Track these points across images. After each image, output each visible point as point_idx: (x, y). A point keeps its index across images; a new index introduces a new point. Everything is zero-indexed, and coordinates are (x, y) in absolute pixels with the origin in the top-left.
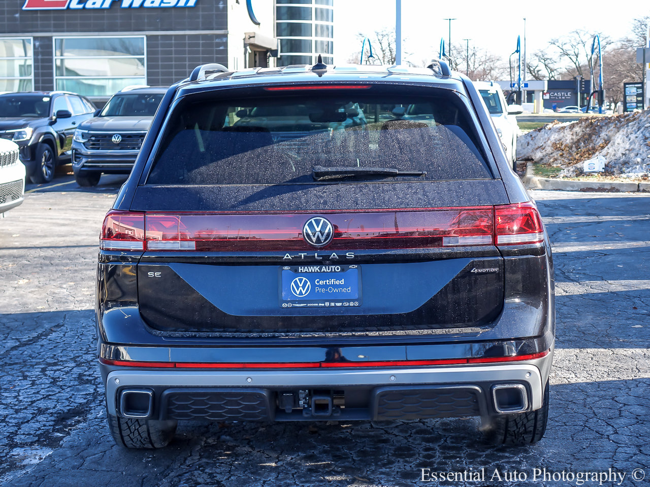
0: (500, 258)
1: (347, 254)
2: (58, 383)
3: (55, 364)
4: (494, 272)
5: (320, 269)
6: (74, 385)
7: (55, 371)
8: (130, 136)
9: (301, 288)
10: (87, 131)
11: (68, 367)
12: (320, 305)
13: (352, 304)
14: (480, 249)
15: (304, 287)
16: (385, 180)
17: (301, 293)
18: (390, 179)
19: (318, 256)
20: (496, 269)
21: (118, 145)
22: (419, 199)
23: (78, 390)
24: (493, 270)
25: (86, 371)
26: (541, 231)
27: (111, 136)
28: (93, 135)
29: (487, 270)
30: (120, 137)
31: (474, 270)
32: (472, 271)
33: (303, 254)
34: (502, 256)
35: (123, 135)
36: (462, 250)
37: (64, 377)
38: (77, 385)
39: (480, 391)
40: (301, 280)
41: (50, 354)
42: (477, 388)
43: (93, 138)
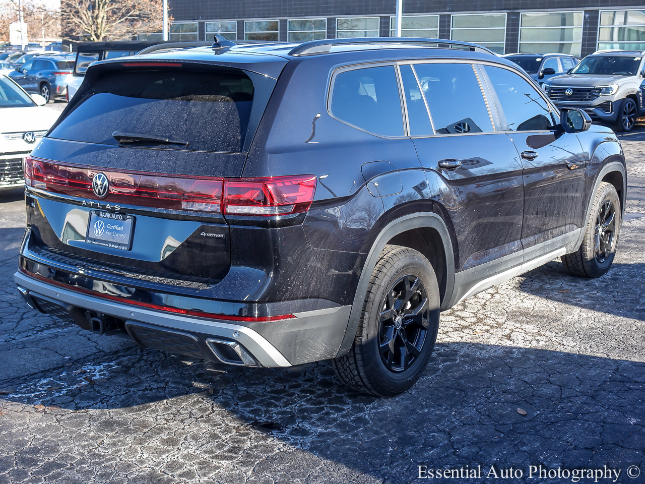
0: (226, 226)
1: (116, 207)
4: (220, 238)
5: (111, 216)
8: (579, 90)
9: (99, 229)
10: (548, 86)
12: (106, 245)
13: (123, 248)
14: (209, 216)
15: (101, 229)
16: (157, 146)
17: (98, 234)
18: (162, 146)
19: (100, 205)
20: (222, 236)
21: (570, 97)
22: (169, 165)
24: (219, 236)
26: (272, 205)
27: (565, 89)
28: (553, 89)
29: (214, 235)
30: (572, 91)
31: (203, 234)
32: (201, 234)
33: (92, 202)
34: (228, 224)
35: (574, 90)
36: (194, 214)
39: (197, 340)
40: (100, 223)
42: (193, 337)
43: (552, 91)
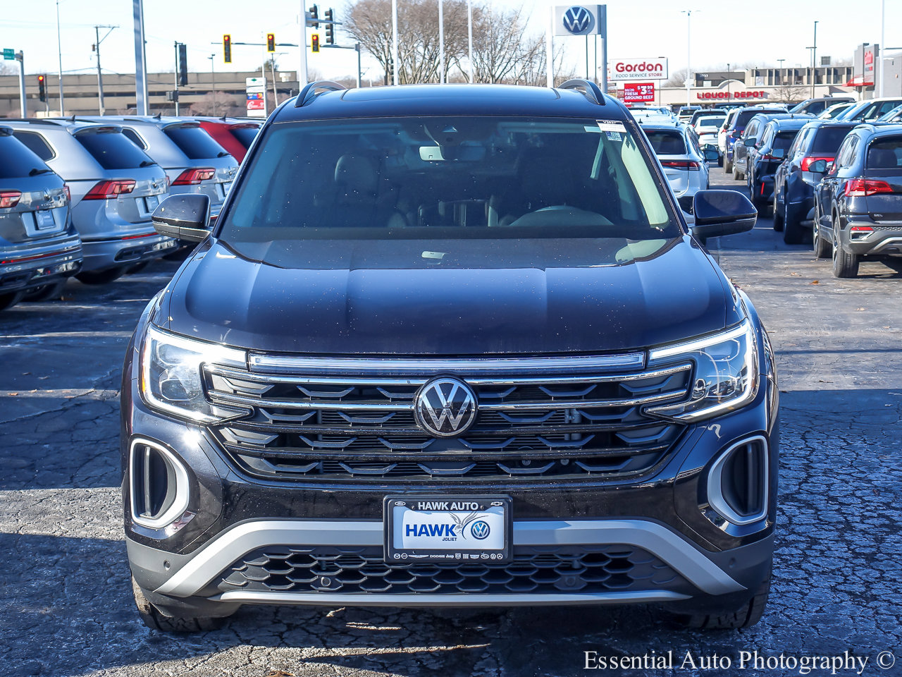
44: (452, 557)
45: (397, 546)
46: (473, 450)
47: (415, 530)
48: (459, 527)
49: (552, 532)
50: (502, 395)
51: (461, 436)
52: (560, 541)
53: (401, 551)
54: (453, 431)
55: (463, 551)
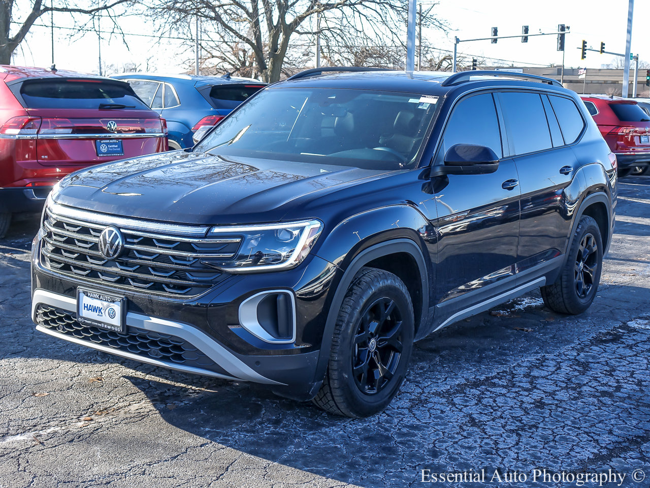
2: (608, 369)
3: (604, 394)
6: (595, 363)
7: (606, 385)
11: (591, 386)
23: (594, 357)
25: (576, 376)
37: (600, 375)
38: (592, 363)
41: (605, 411)
44: (100, 325)
45: (81, 315)
46: (121, 269)
47: (87, 307)
48: (103, 310)
49: (142, 322)
50: (136, 241)
51: (114, 260)
52: (146, 327)
53: (82, 317)
54: (110, 257)
55: (105, 323)
